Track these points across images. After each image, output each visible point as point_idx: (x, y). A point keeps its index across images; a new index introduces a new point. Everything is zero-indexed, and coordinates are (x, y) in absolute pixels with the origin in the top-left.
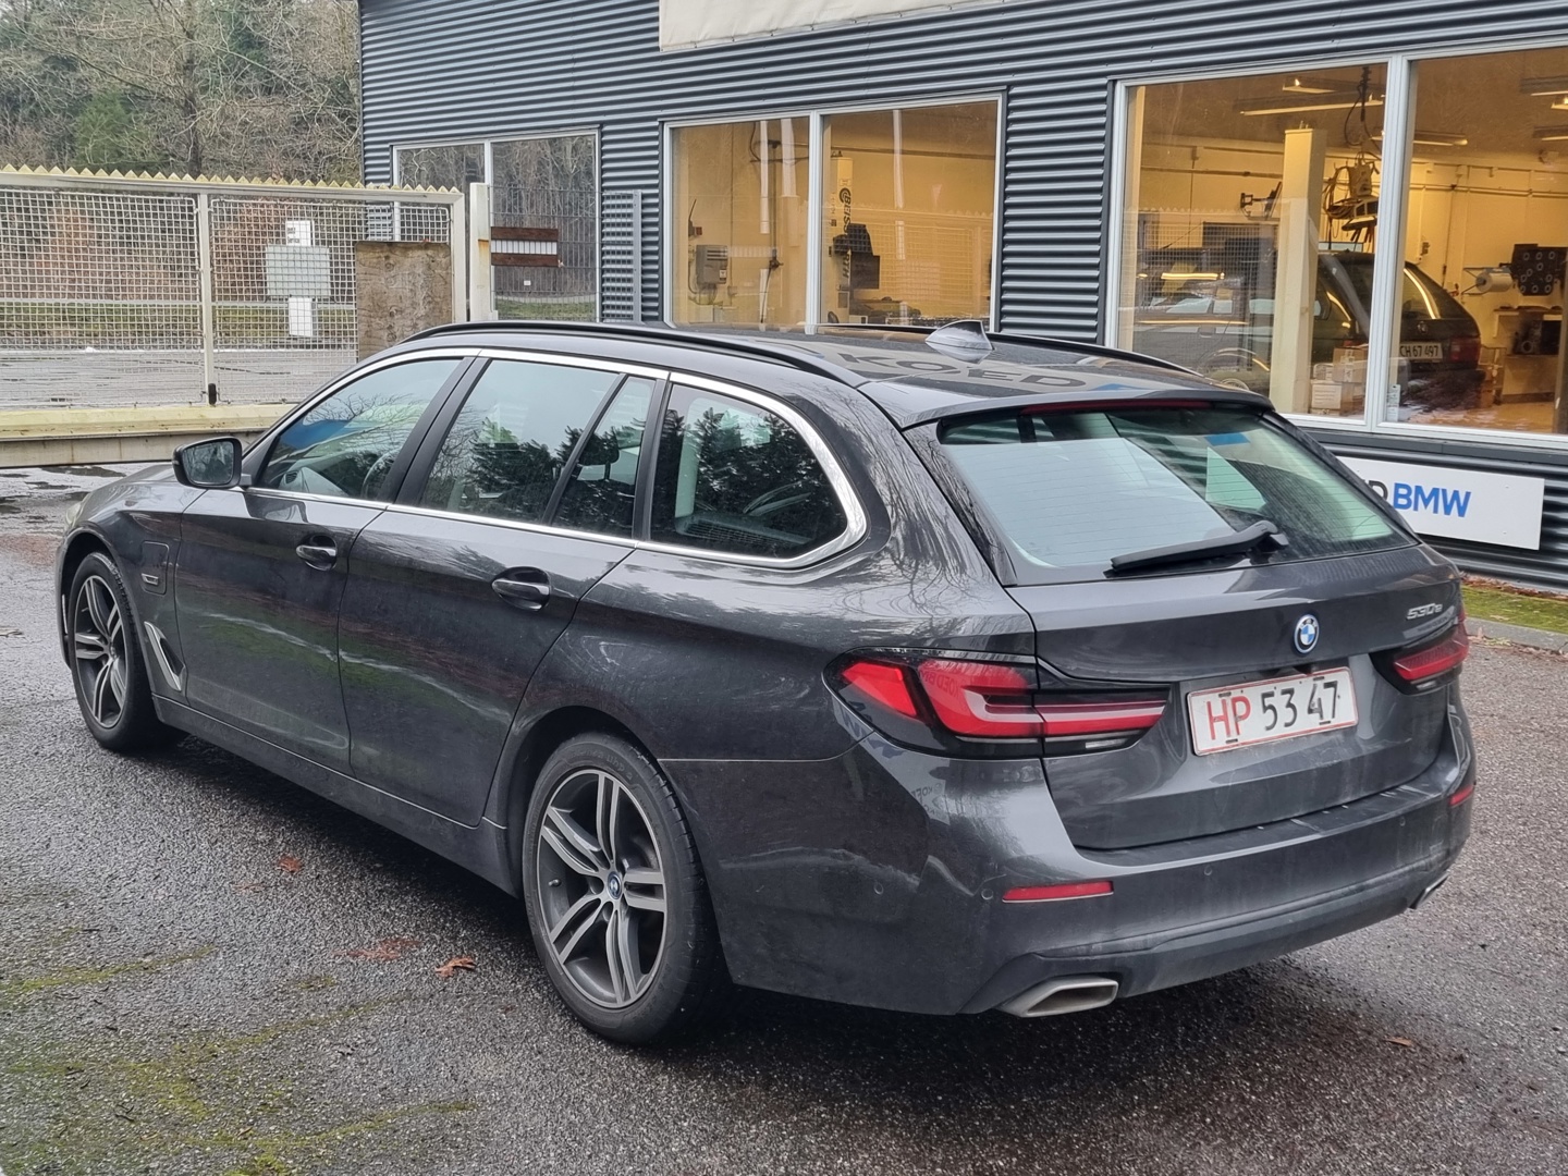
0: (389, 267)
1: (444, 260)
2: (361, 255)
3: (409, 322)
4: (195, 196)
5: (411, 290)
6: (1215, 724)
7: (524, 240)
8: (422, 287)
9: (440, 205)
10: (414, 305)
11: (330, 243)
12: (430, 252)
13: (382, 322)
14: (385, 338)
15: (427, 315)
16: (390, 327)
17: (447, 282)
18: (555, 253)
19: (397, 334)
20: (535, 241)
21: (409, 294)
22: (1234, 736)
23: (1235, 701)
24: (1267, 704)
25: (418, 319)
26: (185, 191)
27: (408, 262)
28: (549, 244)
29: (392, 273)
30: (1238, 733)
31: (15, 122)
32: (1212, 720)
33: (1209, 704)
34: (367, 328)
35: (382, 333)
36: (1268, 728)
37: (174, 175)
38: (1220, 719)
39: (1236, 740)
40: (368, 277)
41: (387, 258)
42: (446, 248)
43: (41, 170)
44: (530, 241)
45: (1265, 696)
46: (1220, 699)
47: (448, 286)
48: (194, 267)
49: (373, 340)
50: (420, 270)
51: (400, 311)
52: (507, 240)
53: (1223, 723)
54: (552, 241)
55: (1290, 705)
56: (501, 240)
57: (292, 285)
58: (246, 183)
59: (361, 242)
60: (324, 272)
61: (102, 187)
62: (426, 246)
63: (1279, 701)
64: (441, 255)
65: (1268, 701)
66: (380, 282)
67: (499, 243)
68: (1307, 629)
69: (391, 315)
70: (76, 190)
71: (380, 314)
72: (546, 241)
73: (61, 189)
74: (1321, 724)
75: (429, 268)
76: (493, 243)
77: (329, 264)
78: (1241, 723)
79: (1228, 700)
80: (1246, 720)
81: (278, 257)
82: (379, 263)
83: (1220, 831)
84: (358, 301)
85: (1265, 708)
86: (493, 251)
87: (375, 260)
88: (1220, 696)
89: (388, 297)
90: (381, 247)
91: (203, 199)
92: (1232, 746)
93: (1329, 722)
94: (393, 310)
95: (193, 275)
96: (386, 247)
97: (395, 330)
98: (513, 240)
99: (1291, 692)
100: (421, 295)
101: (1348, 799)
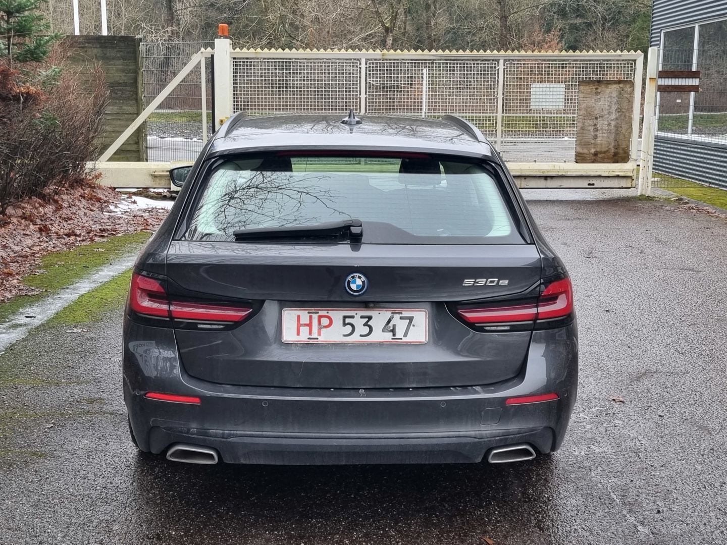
0: (597, 93)
1: (629, 90)
2: (582, 88)
3: (606, 123)
4: (498, 61)
5: (609, 106)
6: (302, 328)
7: (679, 78)
8: (615, 104)
9: (630, 60)
10: (609, 113)
11: (565, 82)
12: (621, 85)
13: (591, 122)
14: (592, 130)
15: (617, 119)
16: (595, 125)
17: (630, 102)
18: (697, 84)
19: (599, 128)
20: (686, 78)
21: (607, 108)
22: (315, 335)
23: (320, 317)
24: (346, 322)
25: (612, 120)
26: (493, 58)
27: (608, 91)
28: (694, 79)
29: (599, 97)
30: (319, 334)
31: (604, 29)
32: (299, 325)
33: (299, 317)
34: (581, 125)
35: (590, 128)
36: (345, 336)
37: (488, 51)
38: (306, 325)
39: (318, 339)
40: (585, 99)
41: (597, 89)
42: (632, 84)
43: (426, 52)
44: (682, 78)
45: (345, 317)
46: (309, 315)
47: (630, 103)
48: (494, 96)
49: (585, 132)
50: (614, 94)
51: (602, 117)
52: (668, 78)
53: (308, 328)
54: (696, 78)
55: (366, 324)
56: (665, 78)
57: (544, 104)
58: (524, 53)
59: (583, 81)
60: (562, 97)
61: (453, 58)
62: (620, 82)
63: (358, 322)
64: (628, 87)
65: (347, 321)
66: (591, 102)
67: (663, 80)
68: (357, 282)
69: (596, 118)
70: (440, 60)
71: (590, 118)
72: (692, 78)
73: (435, 60)
74: (392, 339)
75: (620, 94)
76: (660, 80)
77: (564, 93)
78: (323, 330)
79: (315, 316)
80: (328, 329)
81: (538, 89)
82: (591, 92)
83: (298, 386)
84: (579, 111)
85: (345, 324)
86: (659, 84)
87: (590, 90)
88: (309, 313)
89: (595, 109)
90: (594, 83)
91: (501, 62)
92: (311, 341)
93: (401, 339)
94: (598, 116)
95: (494, 99)
96: (596, 83)
97: (598, 126)
98: (672, 78)
99: (370, 318)
100: (614, 107)
101: (414, 386)
